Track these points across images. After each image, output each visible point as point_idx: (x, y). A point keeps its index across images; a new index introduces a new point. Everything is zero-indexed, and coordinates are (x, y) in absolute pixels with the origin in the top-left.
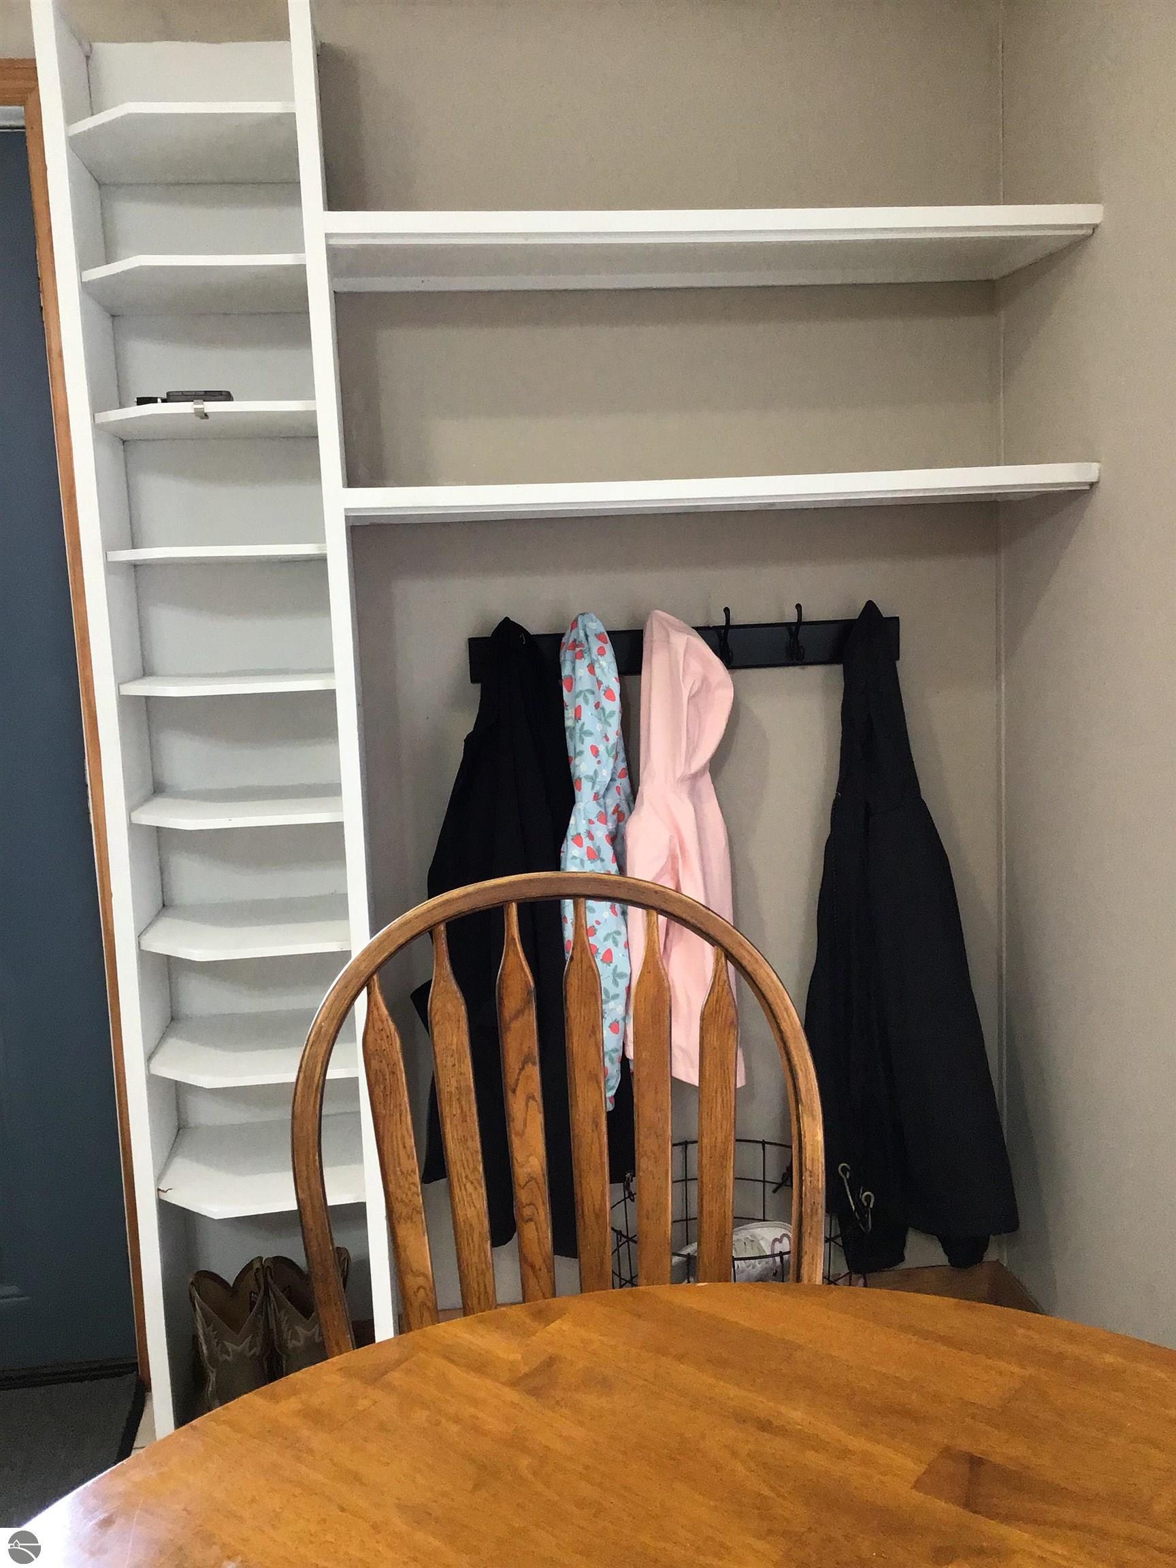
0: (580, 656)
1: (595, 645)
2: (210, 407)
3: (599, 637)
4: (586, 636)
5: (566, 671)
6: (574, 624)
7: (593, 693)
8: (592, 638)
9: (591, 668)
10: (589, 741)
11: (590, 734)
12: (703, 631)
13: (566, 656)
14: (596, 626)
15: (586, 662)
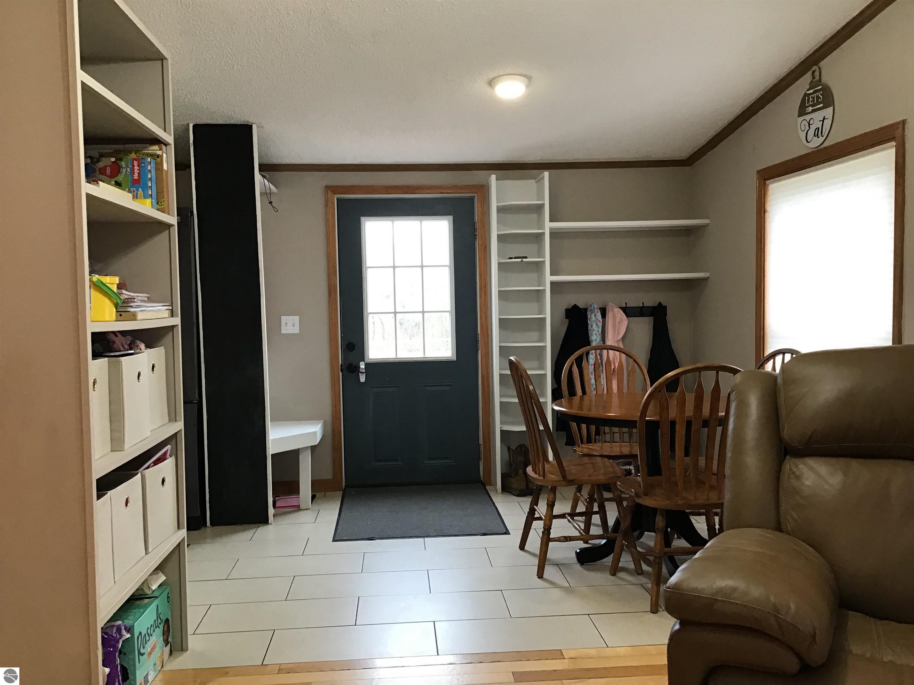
0: (593, 313)
1: (596, 310)
2: (524, 260)
3: (597, 309)
4: (594, 308)
5: (589, 316)
6: (591, 306)
7: (595, 321)
8: (595, 309)
9: (595, 316)
10: (594, 332)
11: (595, 330)
12: (621, 308)
13: (589, 313)
14: (596, 306)
15: (594, 314)
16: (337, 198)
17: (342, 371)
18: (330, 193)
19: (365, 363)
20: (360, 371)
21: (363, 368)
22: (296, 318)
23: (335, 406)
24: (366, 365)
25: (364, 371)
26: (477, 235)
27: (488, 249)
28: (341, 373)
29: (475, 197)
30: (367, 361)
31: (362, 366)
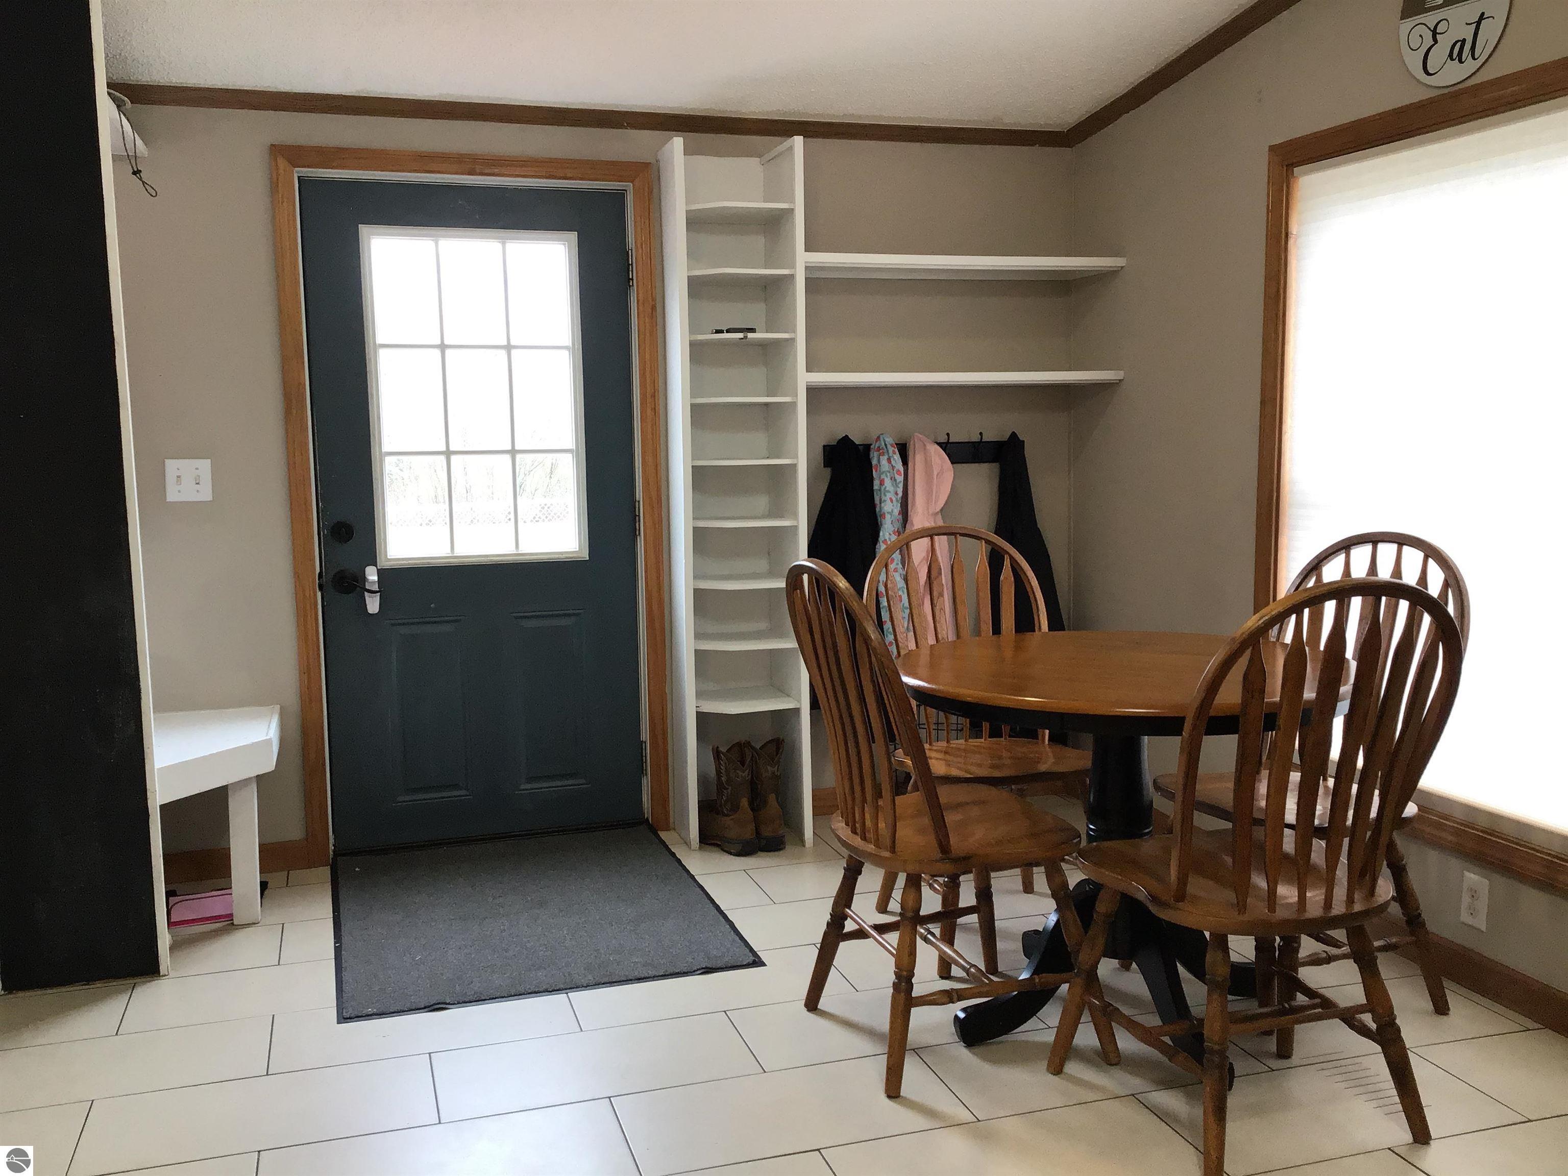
0: (883, 454)
1: (891, 449)
3: (892, 446)
4: (886, 445)
5: (874, 462)
6: (878, 438)
7: (889, 472)
8: (889, 446)
9: (889, 460)
11: (889, 492)
13: (874, 456)
14: (889, 440)
15: (886, 457)
16: (299, 177)
17: (321, 587)
18: (282, 163)
19: (378, 570)
20: (367, 587)
21: (374, 582)
22: (204, 466)
23: (306, 671)
24: (380, 572)
25: (376, 587)
26: (632, 279)
27: (659, 309)
28: (319, 594)
29: (626, 191)
30: (382, 563)
31: (372, 575)
